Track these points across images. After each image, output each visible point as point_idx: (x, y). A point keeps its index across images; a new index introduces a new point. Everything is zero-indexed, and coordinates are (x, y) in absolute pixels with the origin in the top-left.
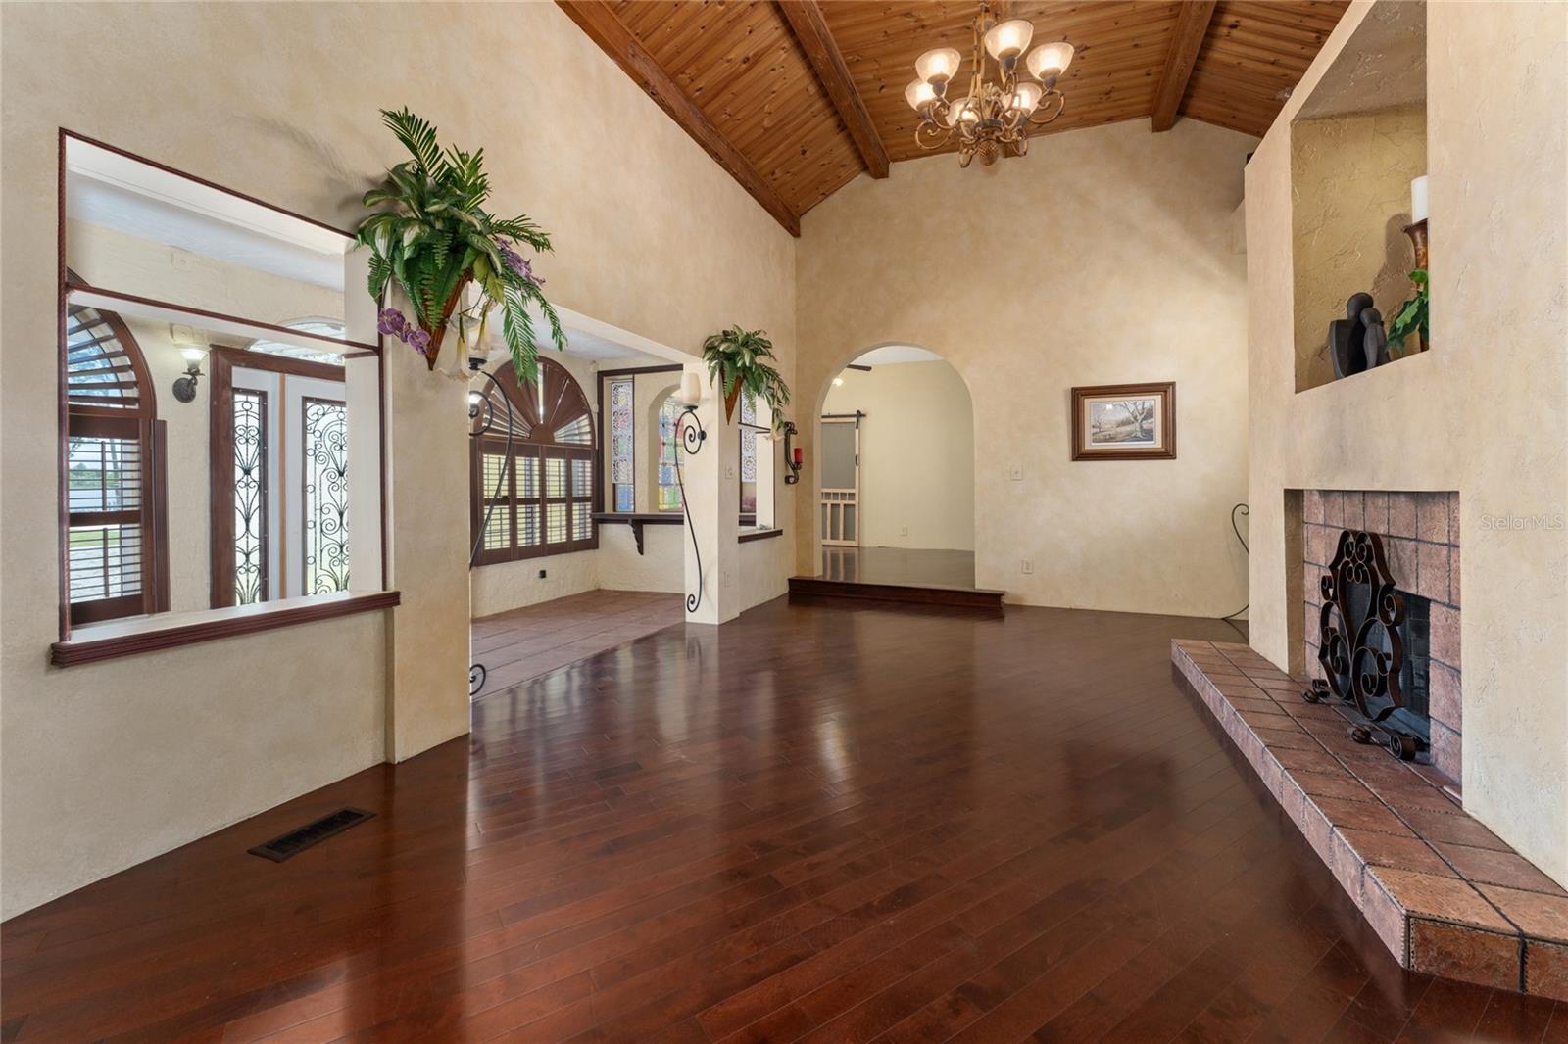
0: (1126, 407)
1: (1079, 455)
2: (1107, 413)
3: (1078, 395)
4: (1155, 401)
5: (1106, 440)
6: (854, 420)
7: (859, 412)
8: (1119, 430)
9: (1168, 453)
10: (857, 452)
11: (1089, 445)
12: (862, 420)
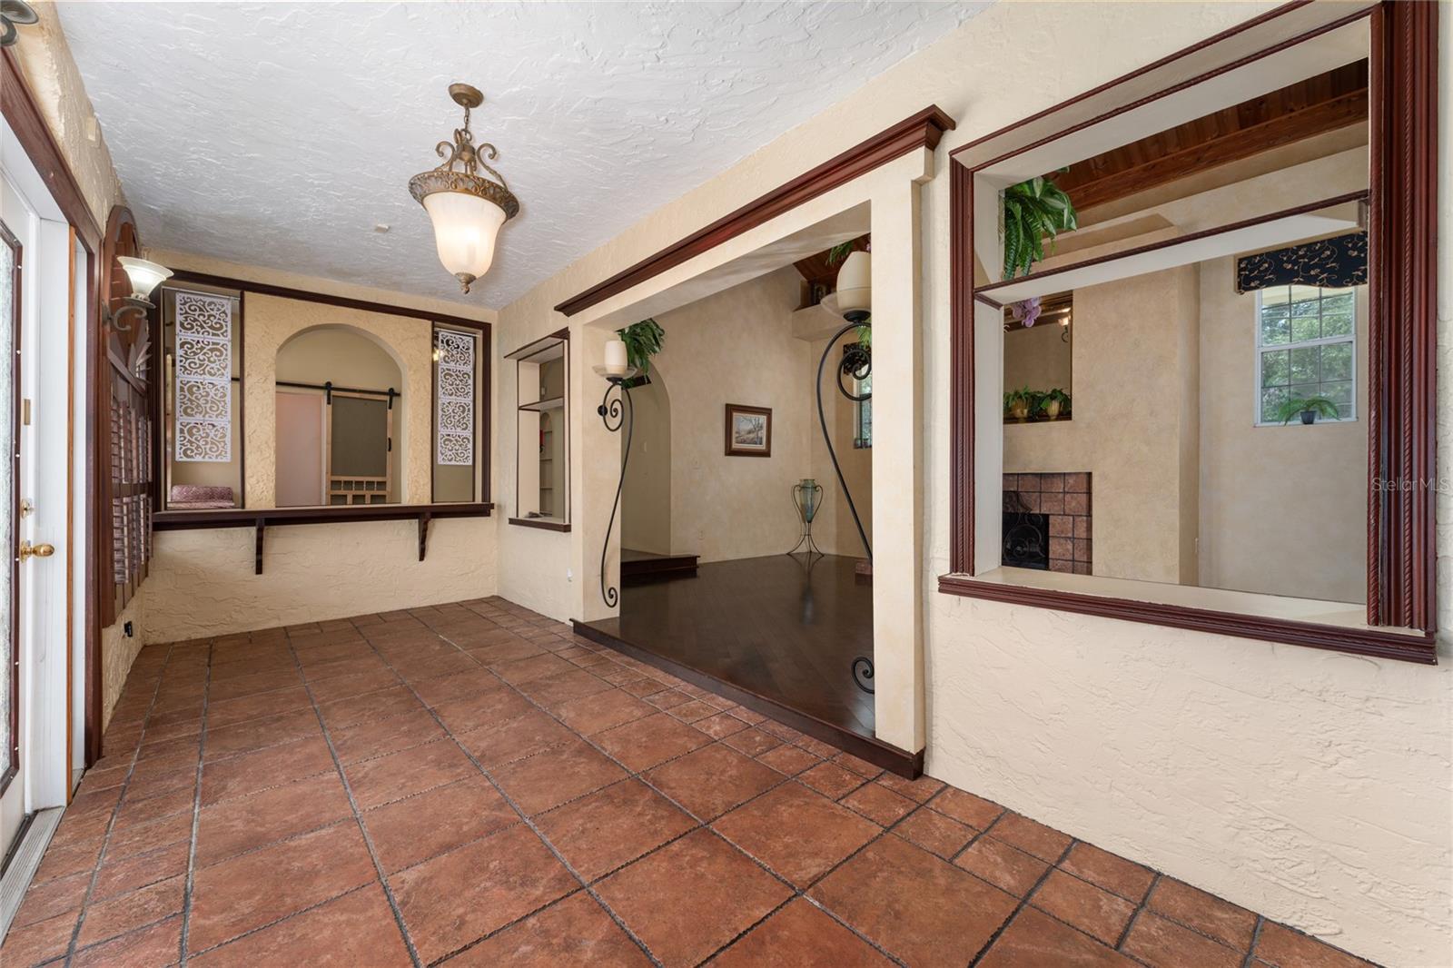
0: (751, 421)
1: (730, 452)
2: (743, 423)
3: (731, 409)
4: (763, 419)
5: (741, 443)
6: (387, 398)
7: (391, 390)
8: (748, 436)
9: (766, 454)
10: (389, 436)
11: (735, 446)
12: (394, 399)
